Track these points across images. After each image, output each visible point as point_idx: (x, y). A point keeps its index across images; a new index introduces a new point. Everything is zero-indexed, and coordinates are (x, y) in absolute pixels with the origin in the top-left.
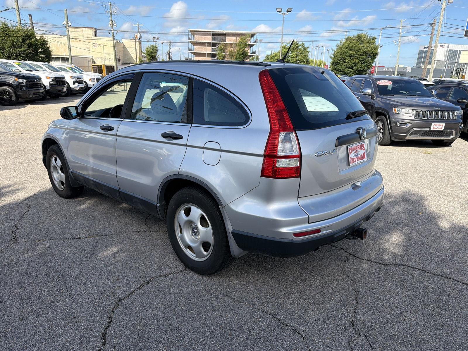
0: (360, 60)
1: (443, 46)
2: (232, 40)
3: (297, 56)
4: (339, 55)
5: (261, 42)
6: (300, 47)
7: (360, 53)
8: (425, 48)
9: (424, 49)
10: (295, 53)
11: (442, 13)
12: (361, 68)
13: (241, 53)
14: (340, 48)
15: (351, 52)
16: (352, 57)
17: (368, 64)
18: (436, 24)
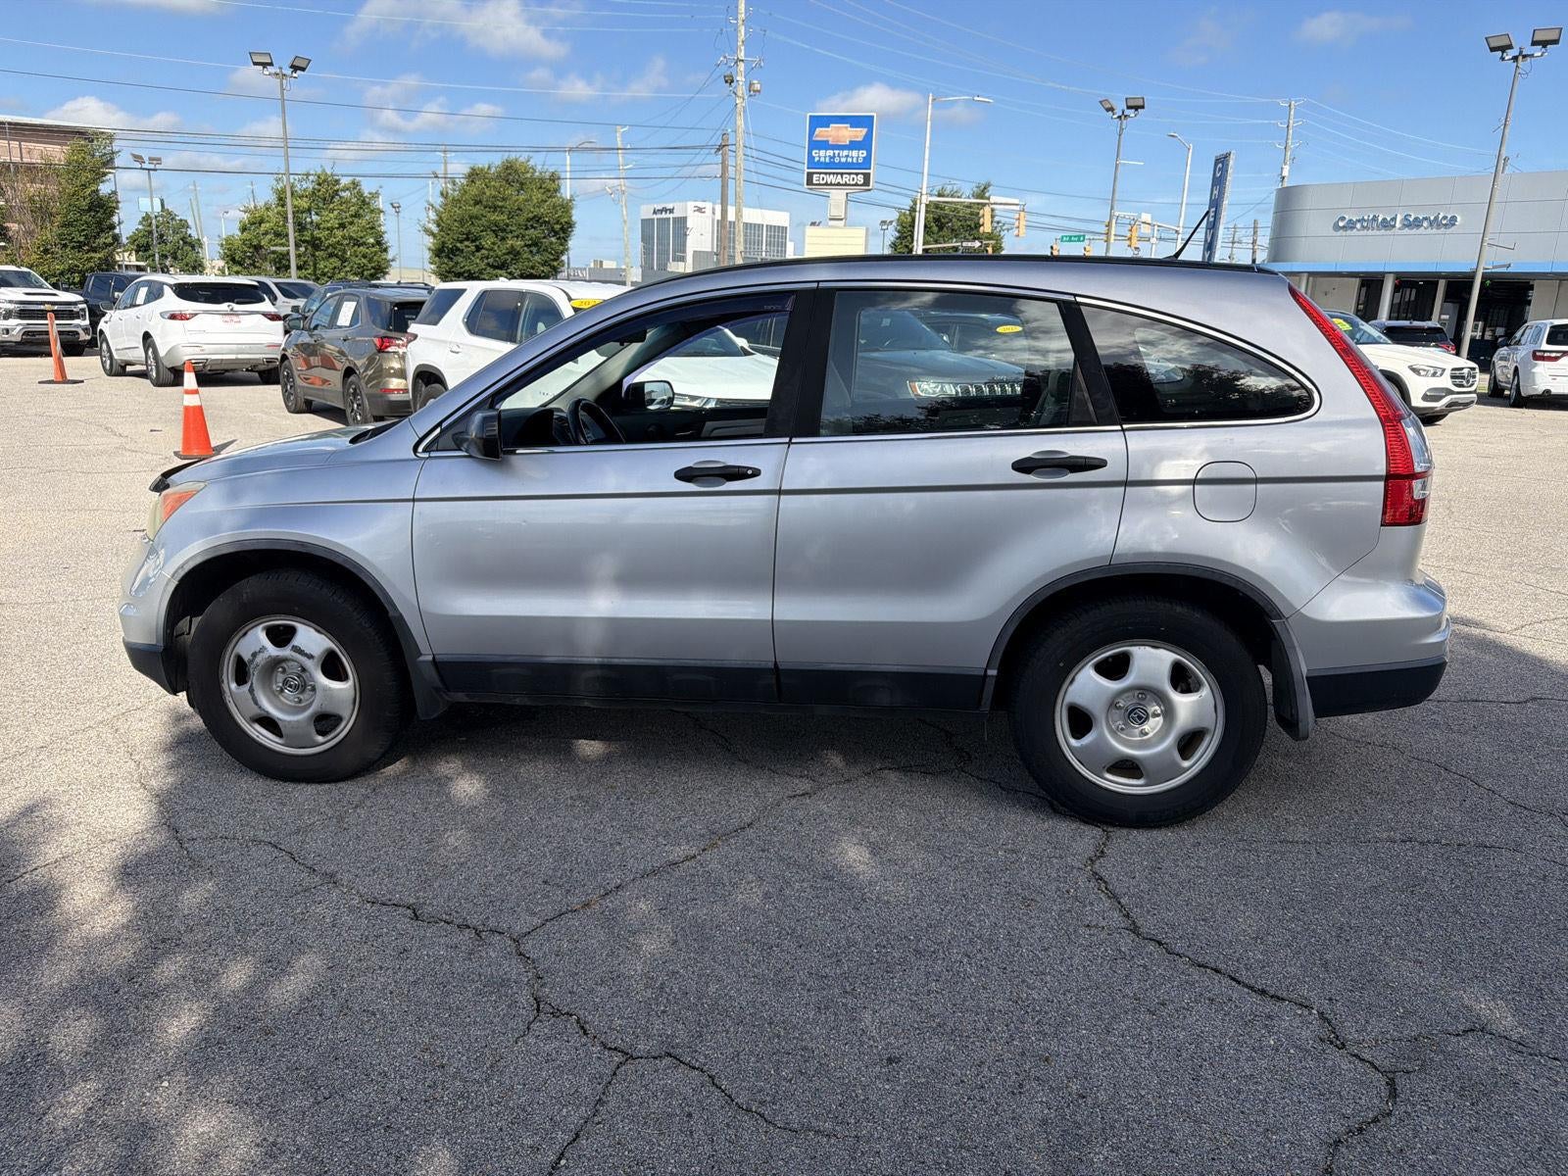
0: (527, 243)
1: (700, 210)
2: (36, 154)
3: (342, 226)
4: (456, 224)
5: (158, 167)
6: (346, 194)
7: (521, 220)
8: (655, 212)
9: (655, 217)
10: (336, 213)
11: (738, 118)
12: (533, 268)
13: (84, 204)
14: (456, 201)
15: (494, 217)
16: (499, 231)
17: (552, 257)
18: (730, 148)
